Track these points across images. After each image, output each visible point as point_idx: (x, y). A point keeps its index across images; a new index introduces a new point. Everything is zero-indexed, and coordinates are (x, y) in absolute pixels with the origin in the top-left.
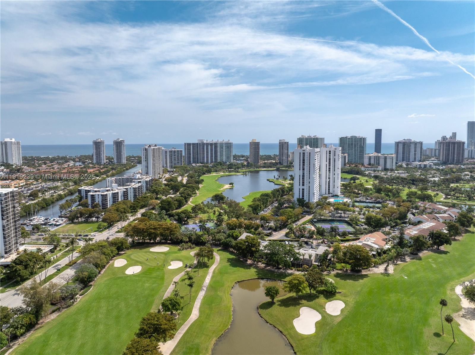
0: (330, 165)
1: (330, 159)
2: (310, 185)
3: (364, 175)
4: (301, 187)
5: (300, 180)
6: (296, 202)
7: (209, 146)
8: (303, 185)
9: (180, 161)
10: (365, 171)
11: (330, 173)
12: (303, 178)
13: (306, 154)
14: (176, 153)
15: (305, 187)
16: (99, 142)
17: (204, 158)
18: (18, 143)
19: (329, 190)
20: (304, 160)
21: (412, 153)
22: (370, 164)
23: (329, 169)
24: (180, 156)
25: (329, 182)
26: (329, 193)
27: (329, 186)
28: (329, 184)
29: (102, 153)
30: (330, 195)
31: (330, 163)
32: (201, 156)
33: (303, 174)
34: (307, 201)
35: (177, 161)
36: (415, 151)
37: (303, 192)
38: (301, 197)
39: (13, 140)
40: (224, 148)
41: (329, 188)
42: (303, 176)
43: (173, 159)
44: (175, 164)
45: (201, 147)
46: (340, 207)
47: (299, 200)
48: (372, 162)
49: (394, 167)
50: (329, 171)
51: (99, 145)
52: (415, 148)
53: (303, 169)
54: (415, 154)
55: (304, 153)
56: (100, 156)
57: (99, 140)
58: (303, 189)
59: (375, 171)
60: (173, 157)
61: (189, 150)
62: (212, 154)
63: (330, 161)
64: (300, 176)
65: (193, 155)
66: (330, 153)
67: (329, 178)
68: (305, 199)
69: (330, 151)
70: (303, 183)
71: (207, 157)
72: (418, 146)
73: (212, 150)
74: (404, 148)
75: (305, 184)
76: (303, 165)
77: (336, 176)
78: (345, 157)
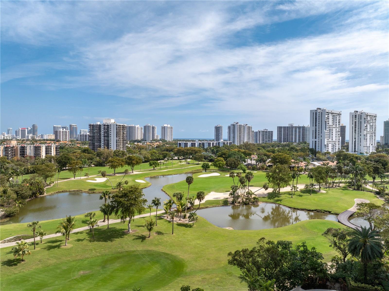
0: (355, 127)
1: (355, 122)
2: (322, 138)
4: (314, 140)
5: (313, 134)
7: (298, 129)
8: (316, 138)
9: (270, 140)
11: (356, 134)
12: (316, 133)
13: (318, 114)
14: (267, 134)
16: (218, 127)
18: (172, 128)
19: (355, 148)
20: (316, 118)
23: (355, 130)
24: (270, 135)
25: (355, 142)
26: (355, 151)
27: (355, 145)
28: (355, 143)
29: (220, 135)
30: (356, 153)
31: (355, 125)
32: (291, 137)
33: (316, 129)
34: (319, 150)
35: (268, 140)
37: (316, 144)
38: (314, 147)
39: (169, 126)
41: (355, 147)
42: (316, 131)
43: (265, 138)
44: (266, 141)
45: (291, 129)
50: (355, 132)
51: (219, 129)
53: (316, 126)
55: (316, 113)
56: (218, 137)
57: (219, 126)
58: (316, 142)
60: (265, 136)
61: (280, 131)
63: (355, 124)
64: (313, 131)
65: (284, 136)
66: (356, 117)
67: (355, 138)
68: (317, 149)
70: (316, 136)
71: (295, 138)
73: (300, 132)
75: (317, 137)
76: (316, 122)
77: (362, 137)
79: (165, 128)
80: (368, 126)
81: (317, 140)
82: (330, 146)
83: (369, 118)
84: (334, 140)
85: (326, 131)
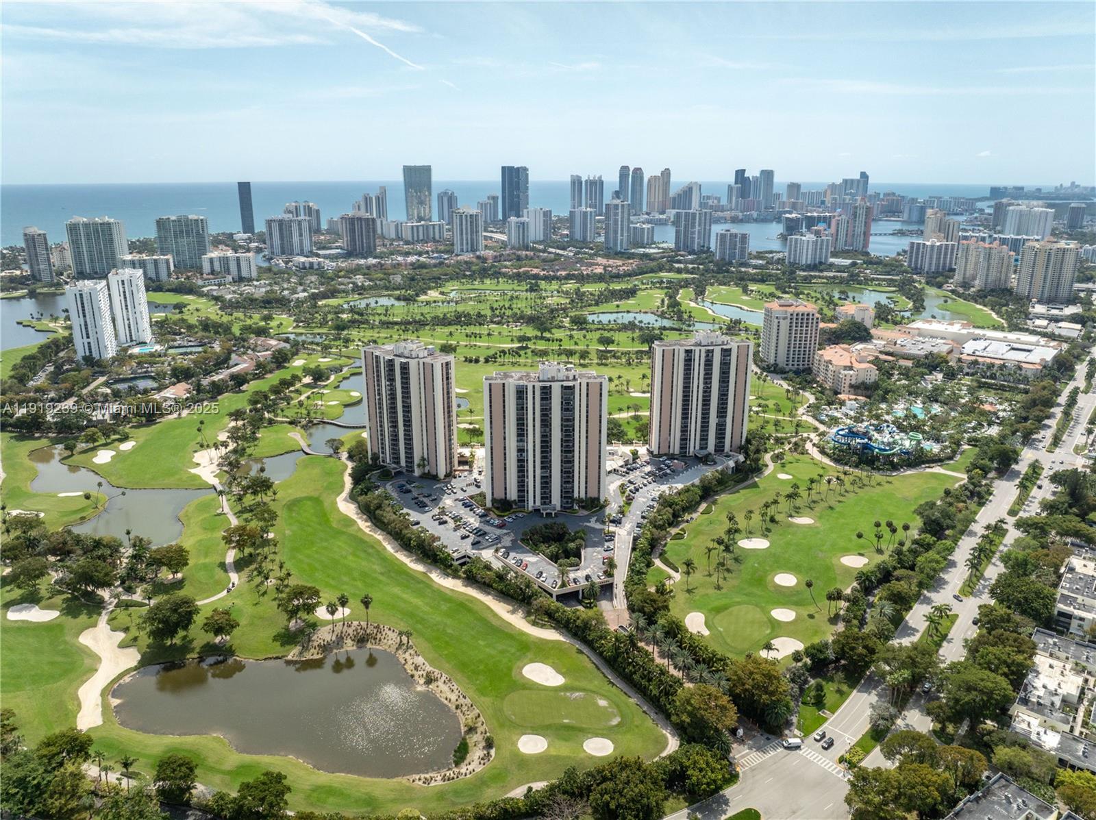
0: (126, 301)
1: (124, 292)
2: (99, 335)
3: (201, 295)
4: (86, 341)
5: (81, 331)
6: (82, 362)
8: (88, 337)
10: (203, 287)
12: (86, 328)
13: (84, 296)
15: (91, 340)
19: (131, 336)
20: (82, 304)
21: (296, 239)
22: (213, 272)
23: (126, 306)
25: (130, 324)
26: (132, 341)
27: (130, 331)
28: (129, 328)
30: (134, 343)
31: (125, 298)
33: (86, 322)
34: (98, 358)
36: (301, 235)
37: (89, 347)
38: (88, 354)
41: (130, 333)
42: (86, 325)
46: (144, 359)
47: (85, 358)
48: (217, 267)
49: (254, 274)
50: (127, 309)
52: (300, 229)
53: (84, 316)
55: (81, 295)
58: (89, 343)
59: (219, 285)
63: (125, 295)
64: (81, 326)
66: (123, 284)
67: (128, 319)
68: (94, 355)
69: (123, 281)
70: (87, 334)
72: (305, 226)
74: (280, 230)
75: (91, 335)
76: (83, 310)
77: (138, 315)
78: (167, 261)
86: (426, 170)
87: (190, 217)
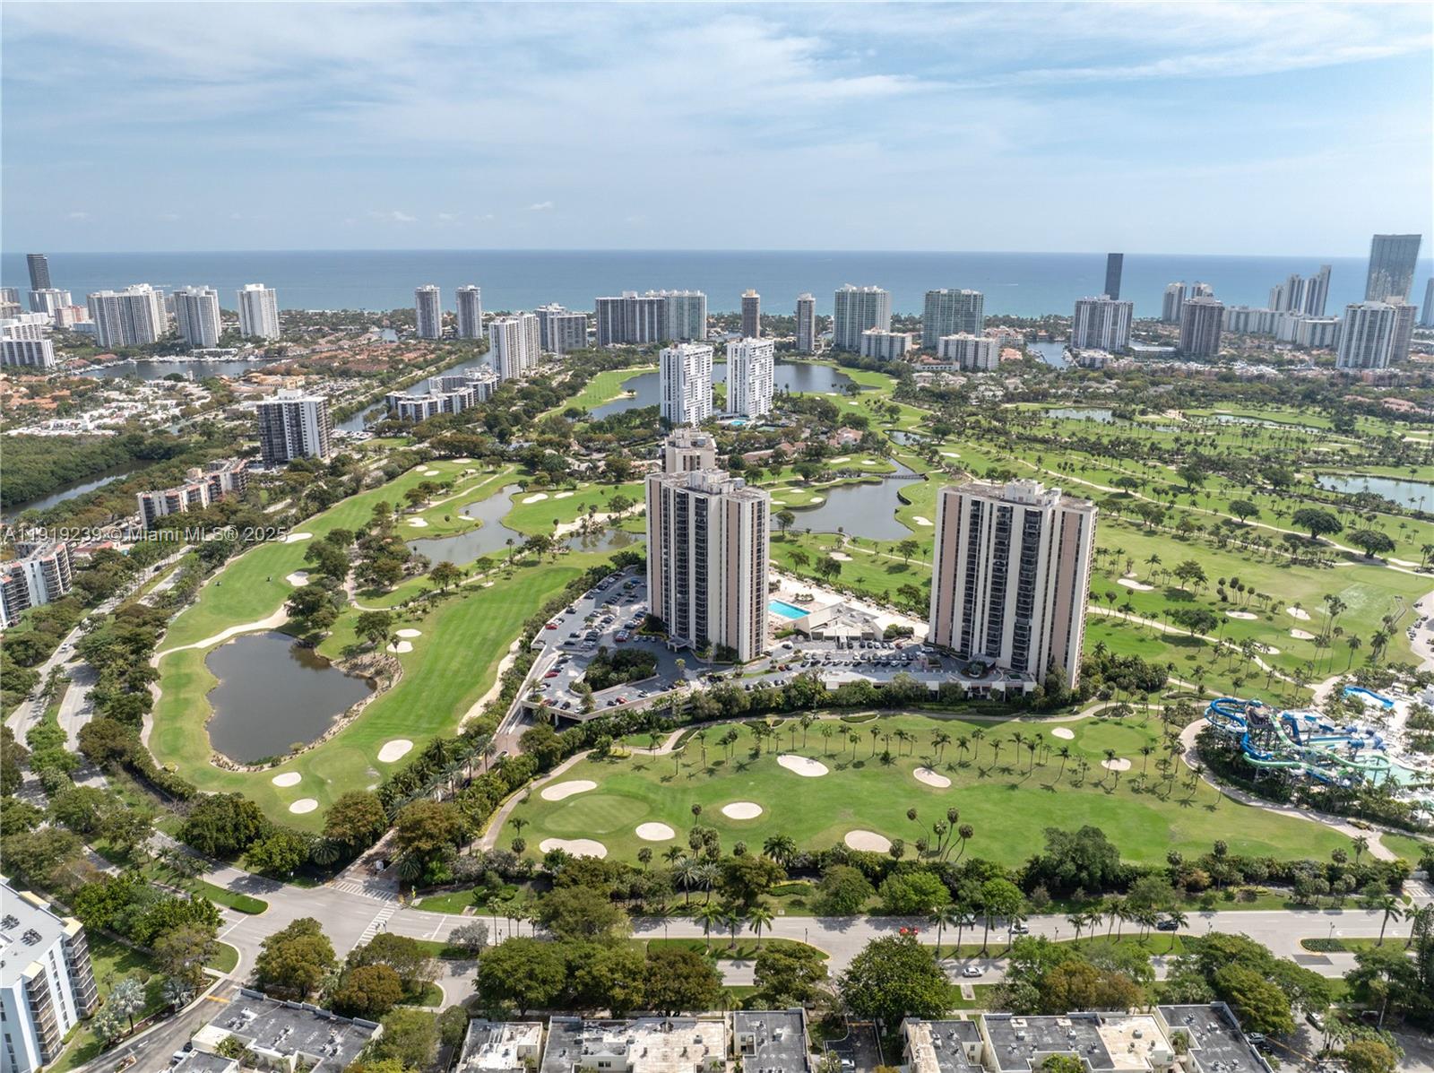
1: (736, 361)
2: (680, 400)
4: (668, 403)
5: (665, 393)
7: (647, 306)
8: (669, 400)
9: (580, 339)
10: (918, 372)
11: (735, 382)
12: (670, 391)
14: (573, 323)
16: (427, 294)
17: (634, 330)
18: (271, 294)
20: (669, 366)
21: (1107, 329)
23: (735, 376)
24: (580, 328)
25: (734, 395)
26: (736, 412)
27: (736, 402)
28: (736, 398)
29: (434, 315)
30: (737, 415)
31: (735, 367)
32: (630, 328)
33: (669, 385)
34: (675, 421)
35: (573, 341)
36: (1115, 323)
37: (670, 409)
38: (667, 415)
39: (262, 289)
40: (686, 307)
42: (669, 388)
43: (566, 335)
44: (570, 345)
45: (629, 308)
47: (662, 419)
50: (735, 379)
51: (428, 299)
52: (1116, 316)
53: (669, 379)
54: (1114, 332)
55: (669, 357)
56: (430, 320)
58: (670, 405)
60: (566, 331)
61: (605, 313)
62: (651, 323)
64: (665, 387)
65: (613, 326)
66: (736, 352)
67: (734, 390)
68: (672, 418)
69: (736, 349)
70: (669, 396)
71: (642, 330)
72: (1123, 311)
73: (651, 314)
74: (1092, 315)
75: (672, 397)
76: (669, 373)
77: (747, 387)
78: (903, 340)
79: (254, 297)
80: (757, 366)
81: (671, 402)
82: (693, 411)
83: (758, 352)
84: (699, 398)
85: (686, 388)
86: (1413, 242)
87: (963, 292)
